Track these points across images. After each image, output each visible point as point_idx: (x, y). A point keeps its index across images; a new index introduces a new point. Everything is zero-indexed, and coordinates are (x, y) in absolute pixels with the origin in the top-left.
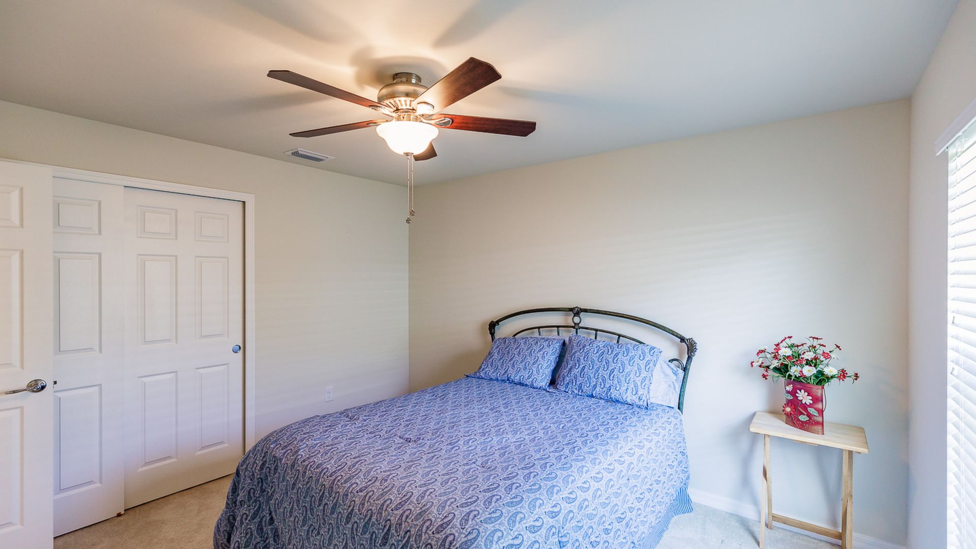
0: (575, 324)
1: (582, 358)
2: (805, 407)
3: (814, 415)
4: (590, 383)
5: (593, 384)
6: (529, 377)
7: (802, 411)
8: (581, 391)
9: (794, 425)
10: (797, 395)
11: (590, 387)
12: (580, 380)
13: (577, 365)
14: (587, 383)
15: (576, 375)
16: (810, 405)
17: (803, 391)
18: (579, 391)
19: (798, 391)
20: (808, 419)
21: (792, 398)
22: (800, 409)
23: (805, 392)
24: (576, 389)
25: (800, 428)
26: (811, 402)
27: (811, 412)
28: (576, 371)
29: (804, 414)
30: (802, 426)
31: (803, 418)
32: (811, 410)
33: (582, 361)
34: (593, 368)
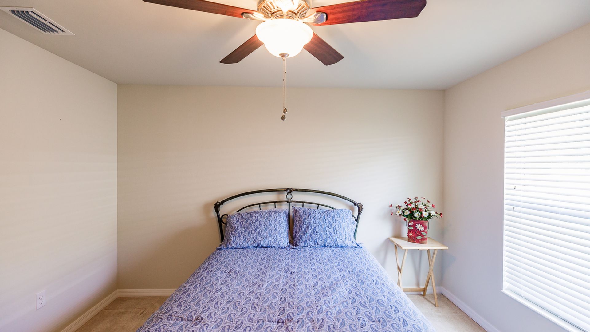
0: (289, 199)
1: (312, 222)
2: (420, 232)
3: (425, 235)
4: (322, 238)
5: (324, 238)
6: (275, 241)
7: (419, 234)
8: (316, 244)
9: (414, 242)
10: (416, 227)
11: (323, 240)
12: (314, 237)
13: (310, 227)
14: (320, 239)
15: (311, 234)
16: (423, 231)
17: (419, 224)
18: (315, 245)
19: (417, 225)
20: (422, 237)
21: (413, 228)
22: (417, 233)
23: (420, 225)
24: (313, 243)
25: (417, 243)
26: (423, 229)
27: (423, 234)
28: (309, 231)
29: (420, 236)
30: (419, 242)
31: (419, 238)
32: (423, 233)
33: (312, 224)
34: (321, 228)
